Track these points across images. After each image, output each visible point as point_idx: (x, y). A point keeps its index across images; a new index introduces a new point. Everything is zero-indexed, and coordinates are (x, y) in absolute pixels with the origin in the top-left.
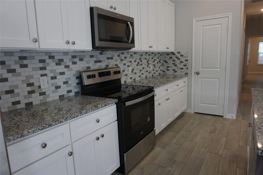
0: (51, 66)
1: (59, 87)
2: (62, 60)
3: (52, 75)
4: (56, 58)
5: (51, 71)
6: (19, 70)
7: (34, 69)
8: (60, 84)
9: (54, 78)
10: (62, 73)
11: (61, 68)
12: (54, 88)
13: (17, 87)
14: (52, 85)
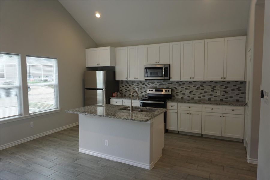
0: (141, 85)
1: (142, 92)
2: (144, 83)
3: (140, 88)
4: (142, 82)
5: (140, 87)
6: (131, 85)
7: (135, 85)
8: (143, 91)
9: (141, 89)
10: (144, 88)
11: (144, 86)
12: (140, 92)
13: (130, 90)
14: (140, 91)
